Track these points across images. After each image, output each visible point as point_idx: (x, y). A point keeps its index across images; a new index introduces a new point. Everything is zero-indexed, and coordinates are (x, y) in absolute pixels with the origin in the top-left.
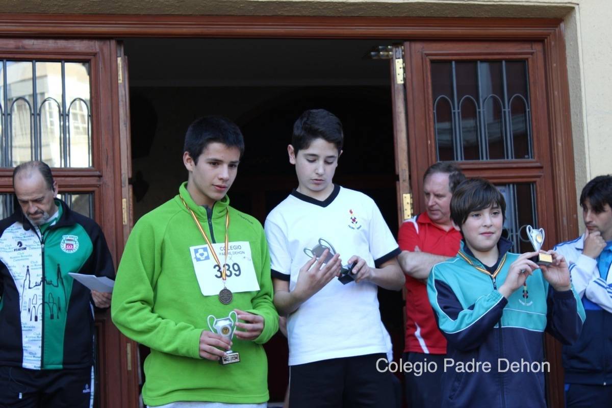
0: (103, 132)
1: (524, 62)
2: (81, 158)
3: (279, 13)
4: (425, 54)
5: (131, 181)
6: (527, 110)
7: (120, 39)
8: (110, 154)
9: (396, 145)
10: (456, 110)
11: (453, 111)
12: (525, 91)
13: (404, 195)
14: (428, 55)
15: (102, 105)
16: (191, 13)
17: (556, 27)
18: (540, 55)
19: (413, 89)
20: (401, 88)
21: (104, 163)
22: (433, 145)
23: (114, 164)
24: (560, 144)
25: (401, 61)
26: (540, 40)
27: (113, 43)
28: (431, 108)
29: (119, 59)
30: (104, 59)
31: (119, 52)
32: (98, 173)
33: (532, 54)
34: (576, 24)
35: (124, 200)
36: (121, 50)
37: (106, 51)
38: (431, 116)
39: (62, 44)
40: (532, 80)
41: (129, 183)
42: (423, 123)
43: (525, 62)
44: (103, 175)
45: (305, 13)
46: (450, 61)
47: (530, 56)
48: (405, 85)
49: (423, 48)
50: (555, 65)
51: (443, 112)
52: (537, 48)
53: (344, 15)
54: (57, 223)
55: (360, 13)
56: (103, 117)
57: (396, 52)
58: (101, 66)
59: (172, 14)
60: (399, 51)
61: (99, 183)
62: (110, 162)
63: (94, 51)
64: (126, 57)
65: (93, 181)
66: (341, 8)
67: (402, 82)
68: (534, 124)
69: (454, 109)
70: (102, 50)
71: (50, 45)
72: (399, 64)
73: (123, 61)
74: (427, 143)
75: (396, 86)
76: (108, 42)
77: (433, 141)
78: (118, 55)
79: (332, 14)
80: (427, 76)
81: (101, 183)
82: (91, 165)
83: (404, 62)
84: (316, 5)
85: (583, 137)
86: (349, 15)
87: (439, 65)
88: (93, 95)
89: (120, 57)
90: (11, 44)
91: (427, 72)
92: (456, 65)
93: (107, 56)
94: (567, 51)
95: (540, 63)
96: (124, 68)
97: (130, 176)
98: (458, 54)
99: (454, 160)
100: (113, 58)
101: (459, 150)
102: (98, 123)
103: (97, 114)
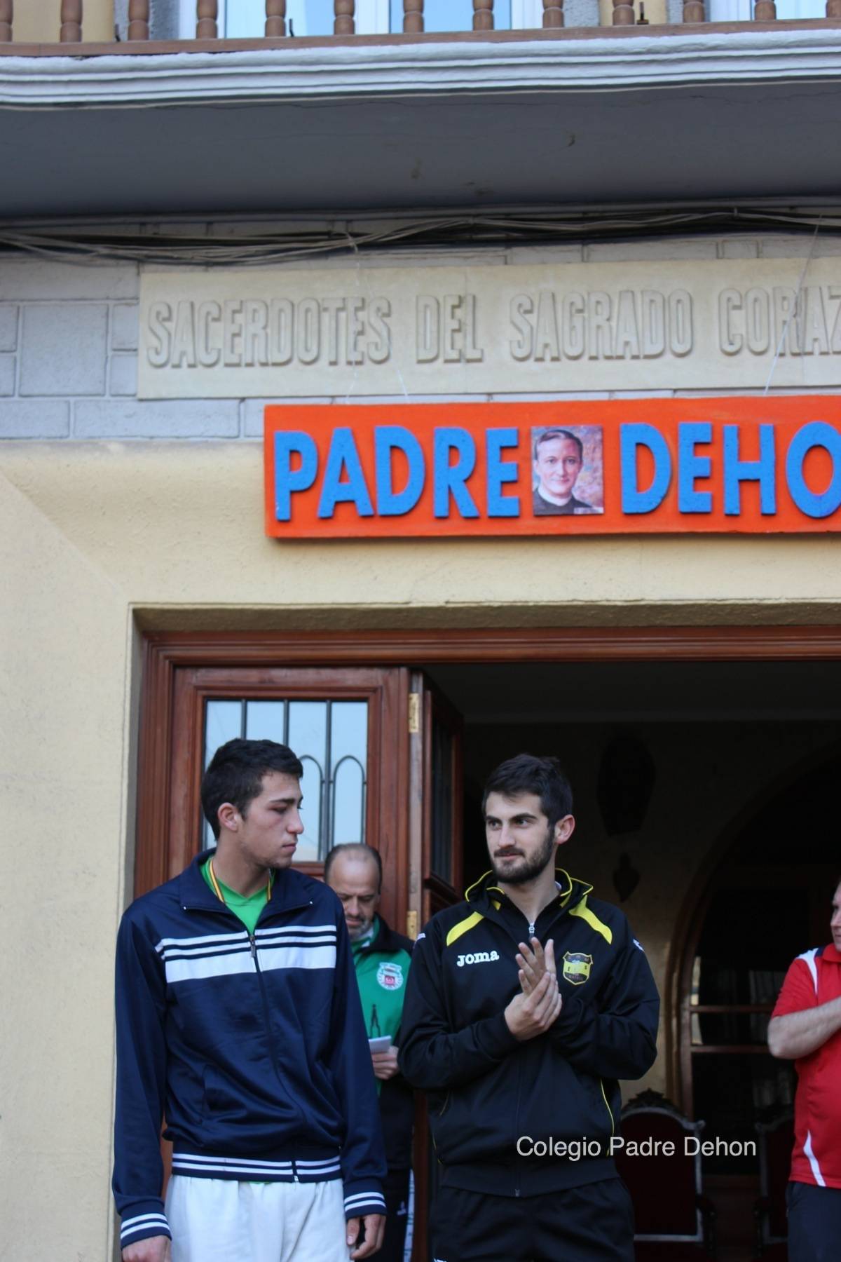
0: (383, 807)
3: (658, 622)
5: (427, 884)
7: (415, 667)
8: (392, 842)
15: (384, 766)
16: (518, 625)
23: (397, 858)
27: (404, 671)
29: (416, 699)
30: (389, 696)
31: (414, 685)
35: (413, 914)
36: (417, 682)
37: (392, 684)
39: (327, 675)
41: (423, 887)
45: (699, 621)
53: (765, 623)
54: (371, 944)
55: (790, 620)
56: (385, 784)
58: (384, 706)
59: (491, 626)
62: (392, 854)
63: (374, 684)
64: (429, 693)
66: (755, 613)
70: (386, 682)
71: (310, 676)
73: (424, 699)
76: (396, 671)
78: (414, 690)
79: (743, 623)
84: (712, 609)
86: (774, 623)
88: (372, 751)
89: (417, 692)
90: (252, 676)
93: (393, 693)
96: (422, 709)
97: (427, 875)
100: (403, 695)
102: (375, 795)
103: (375, 781)
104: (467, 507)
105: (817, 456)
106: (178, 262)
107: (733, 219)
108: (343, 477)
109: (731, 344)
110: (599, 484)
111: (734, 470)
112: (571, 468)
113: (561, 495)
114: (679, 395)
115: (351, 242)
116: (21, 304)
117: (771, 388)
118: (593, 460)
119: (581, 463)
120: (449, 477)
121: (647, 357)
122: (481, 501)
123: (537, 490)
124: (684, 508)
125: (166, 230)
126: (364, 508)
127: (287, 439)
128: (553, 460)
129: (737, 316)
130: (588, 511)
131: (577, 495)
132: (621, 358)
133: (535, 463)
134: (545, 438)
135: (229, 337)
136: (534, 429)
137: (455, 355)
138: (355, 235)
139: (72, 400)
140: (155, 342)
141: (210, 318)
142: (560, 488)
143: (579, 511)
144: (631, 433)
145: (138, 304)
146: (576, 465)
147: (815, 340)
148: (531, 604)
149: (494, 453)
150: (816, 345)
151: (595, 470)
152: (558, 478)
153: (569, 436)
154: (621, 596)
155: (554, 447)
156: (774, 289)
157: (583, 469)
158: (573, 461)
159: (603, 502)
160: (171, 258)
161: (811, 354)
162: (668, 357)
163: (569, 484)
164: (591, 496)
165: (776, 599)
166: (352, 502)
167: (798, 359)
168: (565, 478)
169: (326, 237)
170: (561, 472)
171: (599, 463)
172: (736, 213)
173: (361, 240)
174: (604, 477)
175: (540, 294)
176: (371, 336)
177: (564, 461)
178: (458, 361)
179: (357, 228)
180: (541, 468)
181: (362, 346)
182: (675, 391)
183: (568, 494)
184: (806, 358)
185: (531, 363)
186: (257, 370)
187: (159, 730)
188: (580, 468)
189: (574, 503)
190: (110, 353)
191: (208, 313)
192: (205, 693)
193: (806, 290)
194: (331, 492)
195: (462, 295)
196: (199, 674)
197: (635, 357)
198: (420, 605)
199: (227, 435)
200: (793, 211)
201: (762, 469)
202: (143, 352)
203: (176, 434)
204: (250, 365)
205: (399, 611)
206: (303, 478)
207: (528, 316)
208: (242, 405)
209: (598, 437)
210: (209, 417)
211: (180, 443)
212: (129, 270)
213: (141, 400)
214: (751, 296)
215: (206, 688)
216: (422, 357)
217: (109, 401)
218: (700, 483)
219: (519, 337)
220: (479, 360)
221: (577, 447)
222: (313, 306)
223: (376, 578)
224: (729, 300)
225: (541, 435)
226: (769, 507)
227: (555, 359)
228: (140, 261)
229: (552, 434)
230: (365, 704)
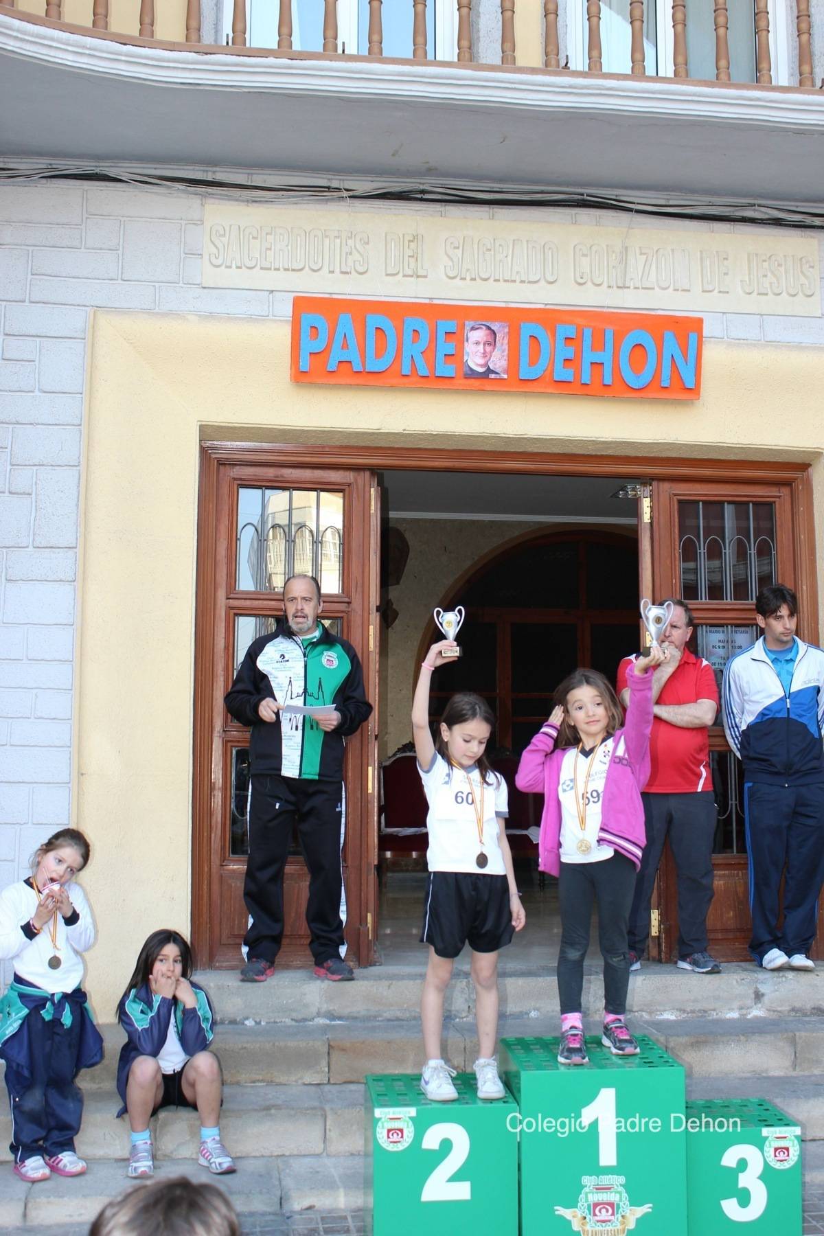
0: (354, 559)
2: (331, 584)
4: (673, 494)
5: (378, 609)
6: (773, 553)
7: (374, 471)
8: (360, 580)
9: (640, 583)
10: (702, 551)
11: (699, 551)
12: (771, 533)
14: (675, 495)
15: (354, 534)
17: (805, 472)
18: (788, 499)
19: (659, 529)
20: (648, 526)
21: (353, 590)
22: (678, 584)
23: (363, 592)
24: (805, 587)
25: (648, 499)
26: (787, 483)
28: (677, 547)
29: (373, 490)
30: (357, 485)
31: (372, 483)
32: (347, 600)
33: (779, 497)
35: (371, 627)
36: (374, 481)
37: (360, 482)
38: (677, 555)
39: (318, 474)
40: (778, 523)
41: (377, 611)
42: (668, 562)
43: (772, 504)
44: (352, 601)
46: (698, 502)
47: (778, 499)
48: (651, 523)
49: (671, 488)
50: (802, 509)
51: (689, 552)
52: (785, 491)
55: (610, 452)
56: (355, 544)
57: (644, 491)
58: (354, 495)
60: (649, 488)
61: (347, 610)
62: (359, 589)
63: (349, 481)
64: (380, 488)
65: (342, 607)
67: (650, 521)
68: (780, 567)
69: (700, 549)
70: (356, 480)
71: (307, 474)
72: (646, 503)
73: (377, 492)
74: (672, 581)
75: (643, 524)
76: (362, 473)
77: (678, 580)
78: (372, 486)
79: (581, 452)
80: (674, 516)
81: (350, 609)
82: (341, 591)
83: (652, 501)
84: (566, 442)
86: (599, 453)
87: (686, 507)
88: (346, 523)
89: (374, 487)
90: (270, 472)
91: (674, 512)
92: (703, 506)
93: (360, 487)
94: (814, 496)
95: (788, 507)
96: (376, 498)
97: (378, 604)
98: (706, 495)
99: (698, 599)
100: (367, 488)
101: (703, 590)
102: (349, 551)
103: (349, 543)
104: (423, 371)
105: (637, 350)
106: (229, 198)
107: (583, 200)
108: (345, 346)
109: (582, 278)
110: (505, 360)
111: (589, 356)
112: (488, 349)
113: (481, 366)
114: (548, 307)
115: (345, 194)
116: (123, 219)
117: (608, 307)
118: (502, 344)
119: (495, 344)
120: (413, 350)
121: (529, 282)
122: (433, 367)
123: (467, 361)
124: (556, 378)
125: (221, 176)
126: (357, 367)
127: (308, 319)
128: (477, 343)
129: (585, 262)
130: (498, 377)
131: (491, 368)
132: (515, 281)
133: (466, 344)
134: (473, 329)
135: (264, 250)
136: (467, 323)
137: (410, 273)
138: (347, 190)
139: (157, 285)
140: (215, 251)
141: (251, 237)
142: (482, 361)
143: (492, 376)
144: (528, 329)
145: (203, 224)
146: (492, 347)
147: (632, 279)
148: (457, 434)
149: (441, 336)
150: (632, 282)
151: (503, 352)
152: (479, 354)
153: (489, 328)
154: (513, 431)
155: (479, 335)
156: (607, 246)
157: (496, 350)
158: (489, 344)
159: (507, 372)
160: (227, 195)
161: (629, 287)
162: (543, 283)
163: (487, 359)
164: (500, 367)
165: (606, 438)
166: (350, 362)
167: (620, 290)
168: (485, 354)
169: (327, 190)
170: (482, 351)
171: (506, 347)
172: (585, 197)
173: (351, 193)
174: (509, 356)
175: (464, 238)
176: (356, 256)
177: (484, 344)
178: (412, 276)
179: (348, 185)
180: (469, 348)
181: (350, 263)
182: (546, 304)
183: (486, 364)
184: (625, 290)
185: (457, 281)
186: (282, 273)
187: (211, 506)
188: (494, 349)
189: (489, 371)
190: (183, 256)
191: (250, 233)
192: (239, 482)
193: (626, 248)
194: (337, 355)
195: (415, 234)
196: (234, 470)
197: (522, 282)
198: (387, 431)
199: (262, 314)
200: (618, 198)
201: (606, 357)
202: (206, 257)
203: (227, 312)
204: (278, 269)
205: (373, 434)
206: (318, 346)
207: (456, 251)
208: (271, 296)
209: (507, 330)
210: (249, 301)
211: (230, 318)
212: (196, 201)
213: (205, 288)
214: (594, 249)
215: (241, 479)
216: (388, 272)
217: (182, 287)
218: (567, 363)
219: (451, 264)
220: (425, 277)
221: (493, 336)
222: (320, 234)
223: (359, 412)
224: (580, 250)
225: (471, 326)
226: (608, 380)
227: (473, 279)
228: (204, 196)
229: (477, 326)
230: (341, 494)
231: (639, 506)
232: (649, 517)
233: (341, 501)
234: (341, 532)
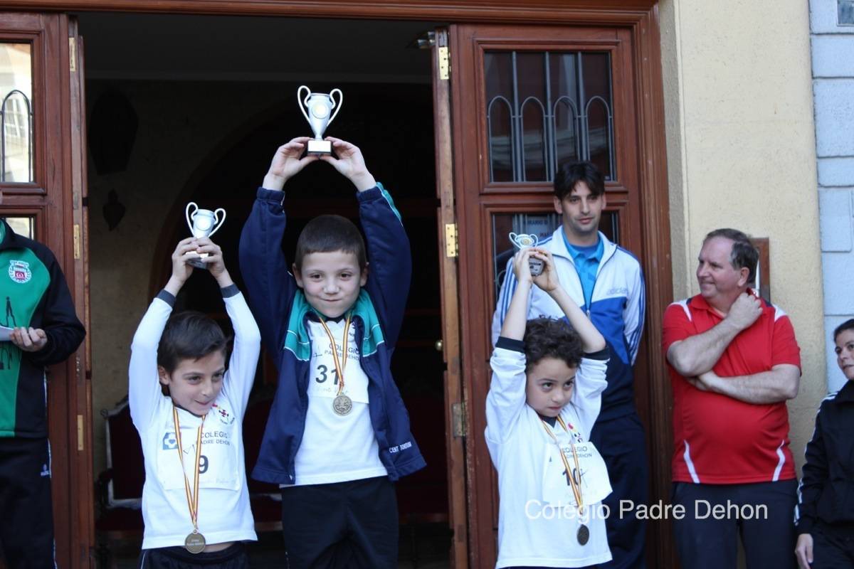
0: (49, 136)
1: (606, 54)
4: (478, 41)
5: (86, 202)
6: (609, 117)
7: (74, 14)
8: (58, 166)
9: (437, 160)
10: (517, 117)
11: (512, 117)
12: (607, 93)
13: (447, 226)
14: (480, 43)
15: (48, 100)
17: (648, 10)
18: (627, 46)
19: (460, 87)
20: (446, 85)
21: (50, 176)
22: (486, 161)
23: (63, 179)
24: (650, 162)
25: (445, 50)
26: (627, 26)
27: (64, 18)
28: (484, 112)
29: (72, 41)
30: (51, 38)
31: (71, 30)
32: (41, 190)
33: (616, 44)
34: (673, 7)
35: (76, 227)
36: (74, 28)
37: (54, 28)
38: (484, 122)
40: (615, 78)
41: (84, 205)
42: (473, 132)
44: (48, 193)
46: (509, 52)
47: (614, 47)
48: (450, 81)
49: (475, 32)
50: (646, 59)
51: (499, 120)
52: (624, 36)
56: (49, 116)
57: (440, 37)
58: (46, 47)
60: (444, 37)
61: (43, 204)
62: (58, 176)
63: (37, 28)
64: (82, 37)
65: (35, 201)
67: (447, 78)
68: (618, 135)
69: (514, 114)
70: (48, 27)
72: (443, 54)
73: (78, 43)
74: (478, 157)
75: (439, 83)
76: (57, 17)
77: (486, 156)
78: (70, 34)
80: (479, 70)
81: (46, 204)
82: (32, 180)
83: (449, 51)
85: (681, 153)
88: (36, 86)
89: (73, 37)
91: (479, 64)
92: (517, 57)
93: (54, 34)
94: (661, 42)
95: (627, 56)
96: (77, 51)
97: (85, 195)
98: (519, 43)
99: (512, 180)
100: (64, 38)
101: (519, 170)
102: (42, 123)
103: (42, 113)
230: (28, 47)
231: (434, 60)
232: (447, 73)
233: (28, 57)
234: (30, 97)
